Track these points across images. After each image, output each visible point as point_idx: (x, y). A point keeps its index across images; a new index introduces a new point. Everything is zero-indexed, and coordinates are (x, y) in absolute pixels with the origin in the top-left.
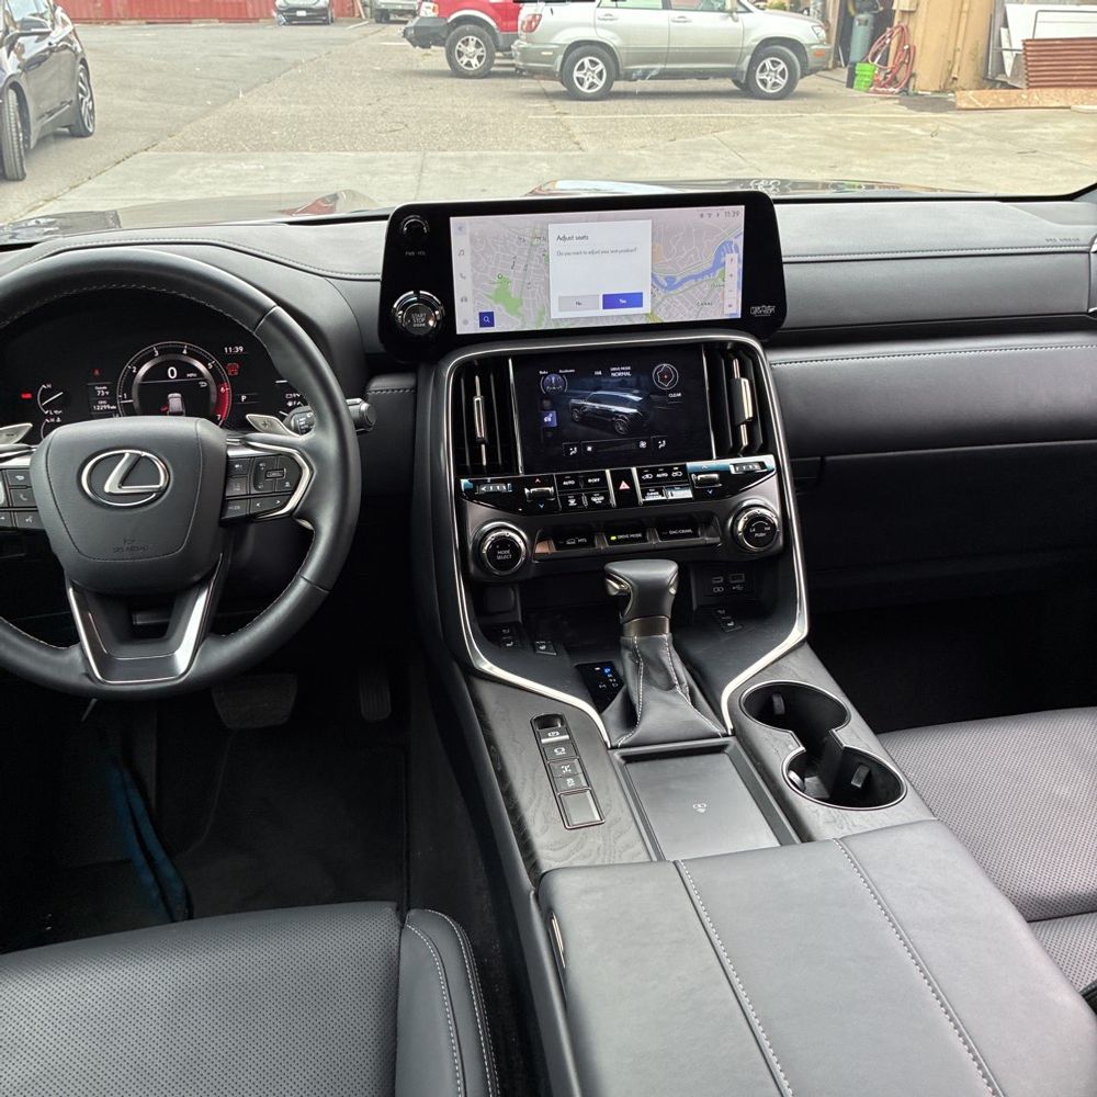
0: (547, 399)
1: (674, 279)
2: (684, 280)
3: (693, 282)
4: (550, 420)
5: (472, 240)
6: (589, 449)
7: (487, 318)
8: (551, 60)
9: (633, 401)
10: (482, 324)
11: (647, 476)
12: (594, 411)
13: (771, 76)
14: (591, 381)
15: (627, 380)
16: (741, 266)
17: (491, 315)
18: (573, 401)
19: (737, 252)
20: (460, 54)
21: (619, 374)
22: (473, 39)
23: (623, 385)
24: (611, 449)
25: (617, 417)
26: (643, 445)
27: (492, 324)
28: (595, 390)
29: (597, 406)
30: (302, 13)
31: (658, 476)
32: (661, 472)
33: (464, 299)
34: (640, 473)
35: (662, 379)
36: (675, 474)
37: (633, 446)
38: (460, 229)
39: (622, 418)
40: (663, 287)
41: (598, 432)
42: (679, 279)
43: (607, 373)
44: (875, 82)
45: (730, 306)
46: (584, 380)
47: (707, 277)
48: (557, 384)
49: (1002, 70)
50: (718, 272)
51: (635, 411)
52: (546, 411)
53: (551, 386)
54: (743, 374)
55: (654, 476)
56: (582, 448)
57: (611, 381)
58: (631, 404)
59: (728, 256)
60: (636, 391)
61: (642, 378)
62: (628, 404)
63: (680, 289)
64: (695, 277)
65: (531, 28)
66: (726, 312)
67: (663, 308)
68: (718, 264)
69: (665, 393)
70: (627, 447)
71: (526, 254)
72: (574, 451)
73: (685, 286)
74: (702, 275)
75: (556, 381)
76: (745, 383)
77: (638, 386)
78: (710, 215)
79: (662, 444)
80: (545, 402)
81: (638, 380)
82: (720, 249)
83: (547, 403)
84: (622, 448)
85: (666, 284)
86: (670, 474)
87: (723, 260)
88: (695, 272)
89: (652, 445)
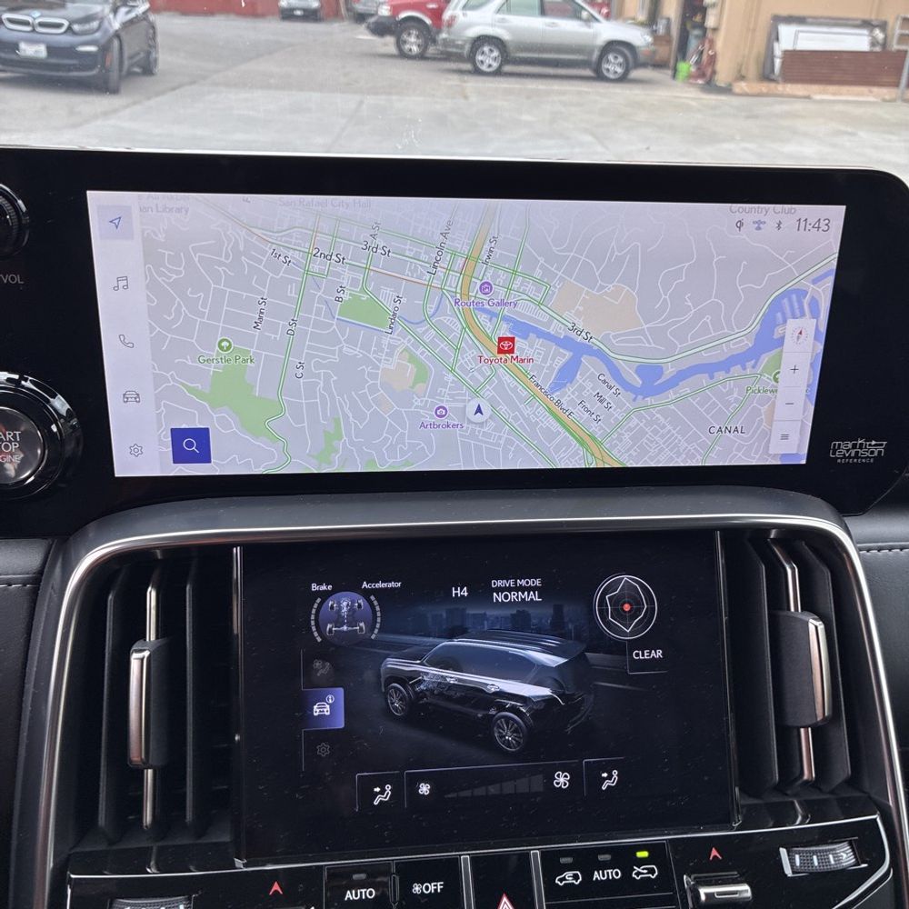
0: (324, 658)
1: (658, 370)
2: (682, 375)
3: (703, 379)
4: (327, 711)
5: (151, 254)
6: (424, 789)
7: (191, 442)
8: (462, 47)
9: (543, 668)
10: (179, 456)
11: (568, 875)
12: (444, 690)
13: (613, 66)
14: (442, 612)
15: (532, 611)
16: (820, 348)
17: (202, 436)
18: (392, 663)
19: (815, 315)
20: (405, 42)
21: (513, 596)
22: (414, 32)
23: (520, 625)
24: (480, 792)
25: (501, 708)
26: (562, 780)
27: (205, 458)
28: (451, 637)
29: (452, 676)
30: (298, 13)
31: (597, 876)
32: (603, 866)
33: (131, 397)
34: (552, 865)
35: (619, 614)
36: (640, 872)
37: (537, 783)
38: (116, 222)
39: (514, 710)
40: (627, 386)
41: (449, 746)
42: (669, 371)
43: (482, 592)
44: (690, 76)
45: (785, 437)
46: (422, 609)
47: (736, 370)
48: (353, 620)
49: (773, 70)
50: (765, 358)
51: (546, 692)
52: (318, 688)
53: (339, 623)
54: (809, 605)
55: (588, 876)
56: (406, 788)
57: (491, 613)
58: (537, 674)
59: (792, 325)
60: (552, 642)
61: (568, 609)
62: (532, 675)
63: (671, 394)
64: (709, 369)
65: (450, 25)
66: (771, 451)
67: (627, 436)
68: (768, 341)
69: (620, 648)
70: (522, 785)
71: (292, 292)
72: (383, 795)
73: (685, 388)
74: (726, 365)
75: (351, 610)
76: (815, 628)
77: (557, 628)
78: (759, 225)
79: (610, 780)
80: (318, 664)
81: (558, 610)
82: (776, 305)
83: (321, 668)
84: (508, 788)
85: (638, 382)
86: (627, 872)
87: (778, 332)
88: (708, 357)
89: (585, 780)
